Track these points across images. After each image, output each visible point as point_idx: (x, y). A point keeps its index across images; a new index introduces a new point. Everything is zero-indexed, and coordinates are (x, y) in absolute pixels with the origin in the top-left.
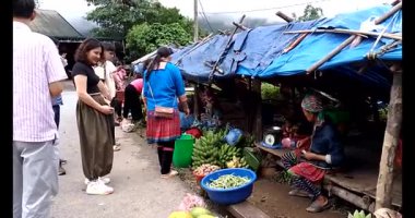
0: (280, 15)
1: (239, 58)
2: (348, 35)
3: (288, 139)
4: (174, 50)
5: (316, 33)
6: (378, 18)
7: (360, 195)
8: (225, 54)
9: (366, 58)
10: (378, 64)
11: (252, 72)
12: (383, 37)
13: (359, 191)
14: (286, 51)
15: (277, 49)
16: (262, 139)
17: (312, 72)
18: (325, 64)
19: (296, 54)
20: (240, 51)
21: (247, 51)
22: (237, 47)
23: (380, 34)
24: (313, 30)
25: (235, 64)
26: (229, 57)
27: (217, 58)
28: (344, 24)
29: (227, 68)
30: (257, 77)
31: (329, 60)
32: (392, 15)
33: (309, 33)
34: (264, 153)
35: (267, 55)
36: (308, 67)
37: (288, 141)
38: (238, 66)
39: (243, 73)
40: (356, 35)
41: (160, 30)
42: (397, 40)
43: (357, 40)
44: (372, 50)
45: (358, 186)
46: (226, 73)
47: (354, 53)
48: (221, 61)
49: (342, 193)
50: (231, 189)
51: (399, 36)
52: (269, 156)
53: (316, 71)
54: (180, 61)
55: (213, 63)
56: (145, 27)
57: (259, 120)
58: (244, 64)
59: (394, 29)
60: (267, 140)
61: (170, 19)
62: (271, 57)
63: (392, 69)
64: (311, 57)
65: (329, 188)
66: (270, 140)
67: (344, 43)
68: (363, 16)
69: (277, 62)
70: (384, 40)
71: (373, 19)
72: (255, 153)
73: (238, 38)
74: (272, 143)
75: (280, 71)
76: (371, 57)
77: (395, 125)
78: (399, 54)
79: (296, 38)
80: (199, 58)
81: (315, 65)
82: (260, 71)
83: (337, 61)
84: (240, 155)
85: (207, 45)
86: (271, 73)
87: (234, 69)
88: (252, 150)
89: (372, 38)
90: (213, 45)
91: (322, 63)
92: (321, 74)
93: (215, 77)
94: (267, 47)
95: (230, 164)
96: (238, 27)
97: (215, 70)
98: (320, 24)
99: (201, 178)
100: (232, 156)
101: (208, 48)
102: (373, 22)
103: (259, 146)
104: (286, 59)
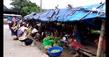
1: (58, 16)
2: (89, 11)
4: (37, 14)
5: (79, 10)
6: (97, 7)
7: (90, 53)
8: (53, 15)
9: (96, 17)
10: (99, 18)
11: (61, 20)
13: (90, 52)
14: (71, 15)
15: (68, 14)
16: (62, 38)
17: (79, 21)
19: (74, 16)
22: (56, 13)
23: (99, 11)
24: (78, 9)
25: (56, 18)
26: (54, 16)
27: (50, 16)
28: (87, 8)
30: (63, 22)
31: (84, 17)
32: (100, 6)
34: (63, 42)
35: (65, 16)
36: (78, 19)
39: (58, 20)
40: (91, 11)
42: (103, 13)
43: (92, 13)
44: (97, 15)
45: (89, 51)
46: (53, 20)
47: (91, 16)
48: (52, 17)
49: (85, 53)
51: (105, 12)
52: (64, 43)
54: (39, 17)
58: (59, 18)
59: (102, 10)
60: (64, 39)
62: (67, 16)
63: (103, 20)
64: (78, 17)
65: (81, 51)
67: (88, 13)
69: (68, 18)
70: (100, 13)
71: (95, 7)
73: (56, 11)
74: (65, 39)
75: (69, 20)
77: (102, 35)
78: (105, 16)
79: (73, 11)
80: (45, 16)
82: (63, 20)
83: (86, 18)
84: (56, 42)
87: (56, 19)
88: (59, 41)
89: (96, 12)
90: (49, 13)
91: (82, 18)
92: (82, 21)
93: (50, 21)
94: (65, 14)
95: (54, 45)
96: (56, 8)
97: (50, 19)
98: (80, 8)
99: (47, 49)
100: (54, 43)
101: (47, 14)
102: (96, 8)
103: (61, 40)
104: (71, 17)
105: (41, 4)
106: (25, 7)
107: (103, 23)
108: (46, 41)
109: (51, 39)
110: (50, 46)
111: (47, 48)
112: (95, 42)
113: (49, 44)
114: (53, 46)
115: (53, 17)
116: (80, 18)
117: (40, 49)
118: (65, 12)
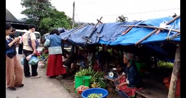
0: (120, 18)
1: (101, 35)
2: (153, 29)
4: (65, 30)
5: (137, 27)
6: (167, 22)
8: (92, 34)
9: (166, 39)
10: (170, 42)
11: (106, 43)
12: (172, 31)
14: (123, 34)
15: (118, 33)
16: (107, 74)
19: (128, 36)
20: (100, 33)
21: (104, 33)
22: (98, 31)
23: (171, 29)
24: (136, 25)
25: (98, 39)
26: (94, 35)
27: (88, 35)
28: (152, 24)
29: (94, 40)
30: (109, 45)
31: (146, 39)
32: (174, 21)
33: (134, 27)
34: (108, 81)
35: (114, 35)
36: (136, 42)
38: (100, 40)
39: (102, 43)
40: (158, 29)
41: (56, 21)
42: (179, 33)
43: (159, 31)
44: (168, 37)
46: (93, 43)
47: (157, 37)
48: (91, 37)
51: (179, 31)
52: (111, 82)
53: (139, 44)
54: (70, 36)
55: (87, 37)
56: (49, 19)
58: (103, 39)
59: (176, 28)
60: (110, 76)
62: (116, 36)
63: (178, 45)
64: (136, 38)
66: (111, 75)
67: (152, 32)
68: (160, 21)
69: (119, 39)
70: (172, 32)
71: (165, 22)
72: (104, 81)
73: (99, 27)
74: (113, 76)
75: (120, 43)
76: (169, 39)
77: (177, 71)
79: (127, 28)
80: (79, 35)
81: (139, 41)
82: (111, 42)
84: (97, 81)
87: (97, 41)
88: (103, 79)
89: (166, 31)
90: (86, 29)
91: (143, 41)
92: (142, 46)
93: (87, 44)
94: (113, 32)
95: (93, 86)
96: (99, 21)
97: (88, 41)
98: (139, 23)
100: (93, 81)
101: (84, 30)
102: (165, 24)
103: (106, 77)
104: (123, 38)
105: (74, 15)
106: (46, 19)
107: (177, 51)
108: (80, 77)
109: (88, 75)
110: (86, 87)
111: (80, 90)
112: (164, 82)
113: (84, 82)
114: (90, 87)
116: (138, 40)
117: (69, 91)
118: (113, 29)
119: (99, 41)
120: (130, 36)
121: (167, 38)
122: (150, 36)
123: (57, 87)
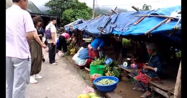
0: (133, 7)
2: (164, 18)
3: (134, 64)
4: (83, 21)
5: (150, 17)
6: (179, 11)
7: (166, 91)
8: (107, 24)
9: (173, 29)
11: (119, 33)
13: (166, 89)
14: (135, 24)
15: (131, 23)
16: (122, 63)
17: (147, 34)
18: (154, 31)
19: (140, 25)
20: (114, 23)
21: (117, 23)
22: (112, 21)
24: (148, 15)
25: (112, 29)
26: (109, 26)
27: (103, 26)
28: (163, 13)
29: (107, 31)
30: (121, 35)
31: (156, 29)
33: (146, 16)
35: (126, 25)
36: (145, 32)
37: (134, 65)
38: (113, 30)
39: (115, 33)
40: (169, 18)
41: (77, 12)
43: (169, 20)
44: (177, 25)
45: (165, 87)
46: (107, 33)
47: (168, 26)
48: (105, 27)
49: (158, 90)
50: (107, 85)
52: (124, 72)
53: (149, 34)
54: (86, 27)
55: (101, 28)
56: (71, 11)
57: (121, 55)
61: (82, 7)
62: (129, 26)
64: (147, 27)
65: (151, 87)
66: (125, 64)
67: (163, 22)
68: (172, 9)
69: (131, 28)
71: (177, 11)
72: (118, 70)
73: (113, 17)
74: (126, 66)
75: (131, 33)
76: (176, 28)
79: (140, 18)
80: (95, 26)
81: (149, 31)
82: (123, 33)
83: (159, 29)
84: (111, 70)
85: (99, 20)
86: (128, 34)
87: (111, 31)
88: (117, 68)
89: (176, 20)
90: (102, 20)
92: (151, 35)
93: (102, 34)
94: (126, 22)
95: (107, 74)
96: (113, 12)
97: (102, 31)
98: (152, 13)
99: (93, 79)
100: (107, 70)
101: (99, 21)
102: (177, 13)
103: (120, 66)
104: (135, 27)
108: (95, 66)
110: (100, 75)
111: (94, 77)
113: (98, 71)
114: (104, 75)
115: (107, 27)
117: (85, 79)
118: (126, 19)
119: (112, 32)
120: (141, 26)
121: (174, 27)
122: (160, 26)
123: (73, 74)
